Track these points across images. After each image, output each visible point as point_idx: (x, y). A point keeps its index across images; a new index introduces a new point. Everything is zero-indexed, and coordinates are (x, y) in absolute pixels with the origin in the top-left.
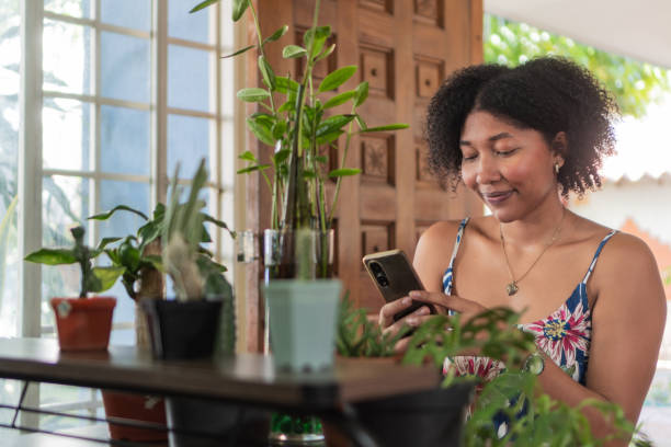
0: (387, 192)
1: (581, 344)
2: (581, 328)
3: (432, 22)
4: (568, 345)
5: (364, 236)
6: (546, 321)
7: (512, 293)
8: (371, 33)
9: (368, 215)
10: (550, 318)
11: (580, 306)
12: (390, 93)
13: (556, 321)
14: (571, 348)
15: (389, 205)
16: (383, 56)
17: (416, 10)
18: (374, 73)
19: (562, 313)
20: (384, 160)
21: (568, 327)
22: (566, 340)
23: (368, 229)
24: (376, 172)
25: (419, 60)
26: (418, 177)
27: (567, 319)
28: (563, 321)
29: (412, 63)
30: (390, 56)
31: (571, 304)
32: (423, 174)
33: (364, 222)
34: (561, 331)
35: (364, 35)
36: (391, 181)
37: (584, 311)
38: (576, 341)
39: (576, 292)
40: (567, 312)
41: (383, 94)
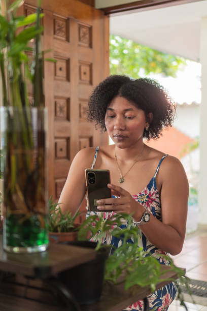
0: (66, 123)
1: (154, 205)
2: (154, 197)
3: (87, 45)
4: (148, 205)
5: (56, 144)
6: (138, 195)
7: (122, 182)
8: (59, 51)
9: (58, 135)
10: (140, 193)
11: (153, 188)
12: (68, 78)
13: (143, 195)
14: (150, 207)
15: (67, 129)
16: (65, 61)
17: (80, 39)
18: (61, 69)
19: (146, 191)
20: (65, 109)
21: (148, 197)
22: (148, 203)
23: (57, 140)
24: (62, 115)
25: (81, 63)
26: (80, 116)
27: (148, 194)
28: (146, 194)
29: (78, 65)
30: (68, 62)
31: (149, 187)
32: (82, 115)
33: (56, 138)
34: (146, 199)
35: (56, 52)
36: (68, 118)
37: (155, 190)
38: (152, 203)
39: (151, 181)
40: (148, 190)
41: (65, 79)
